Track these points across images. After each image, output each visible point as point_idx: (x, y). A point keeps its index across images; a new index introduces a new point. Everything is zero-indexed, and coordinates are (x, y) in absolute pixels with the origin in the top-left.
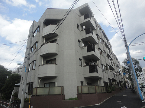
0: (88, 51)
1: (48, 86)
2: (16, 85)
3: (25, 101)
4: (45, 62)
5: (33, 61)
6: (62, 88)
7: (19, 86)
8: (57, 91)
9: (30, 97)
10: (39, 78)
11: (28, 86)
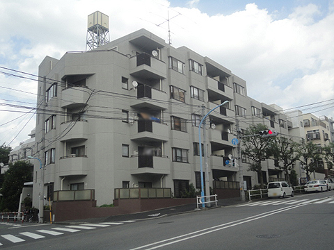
0: (140, 131)
1: (76, 187)
2: (25, 184)
3: (44, 209)
4: (70, 150)
5: (51, 149)
6: (93, 192)
7: (31, 186)
8: (86, 195)
9: (50, 204)
10: (62, 177)
11: (47, 187)
